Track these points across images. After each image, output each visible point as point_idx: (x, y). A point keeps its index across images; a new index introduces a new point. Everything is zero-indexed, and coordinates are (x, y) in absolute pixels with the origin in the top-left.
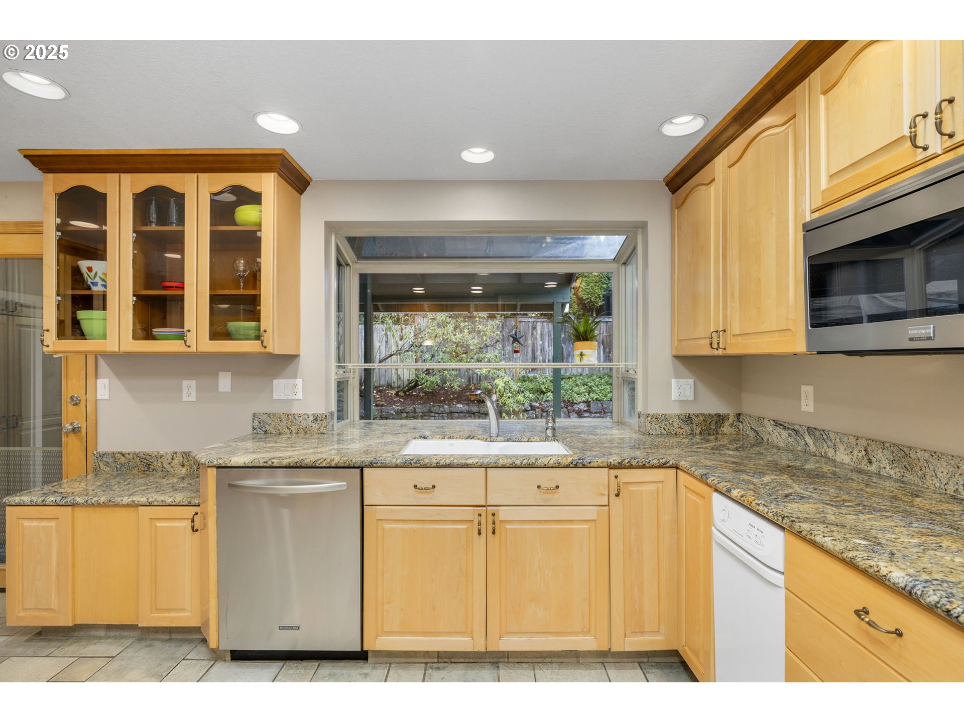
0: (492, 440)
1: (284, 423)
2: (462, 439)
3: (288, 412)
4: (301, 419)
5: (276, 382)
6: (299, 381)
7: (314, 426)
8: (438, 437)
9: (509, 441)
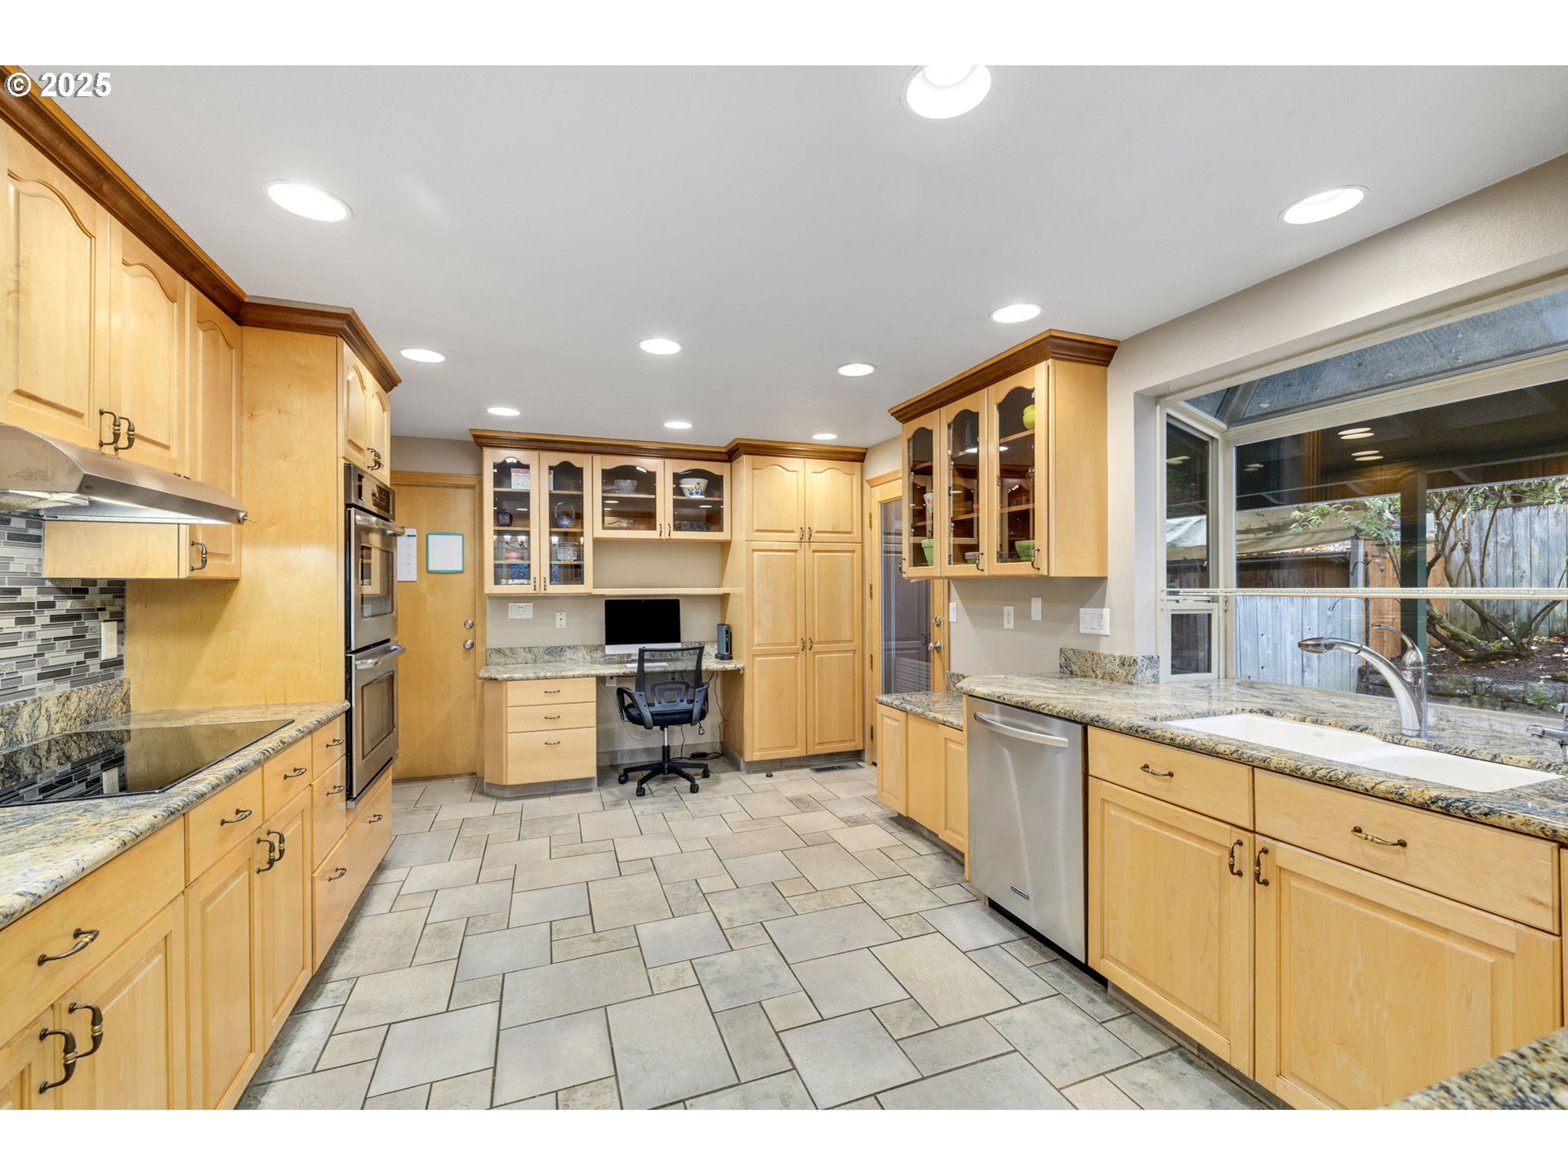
0: (1396, 741)
1: (1089, 664)
2: (1341, 728)
3: (1093, 650)
4: (1107, 661)
5: (1082, 610)
6: (1106, 611)
7: (1120, 672)
8: (1293, 715)
9: (1437, 751)
